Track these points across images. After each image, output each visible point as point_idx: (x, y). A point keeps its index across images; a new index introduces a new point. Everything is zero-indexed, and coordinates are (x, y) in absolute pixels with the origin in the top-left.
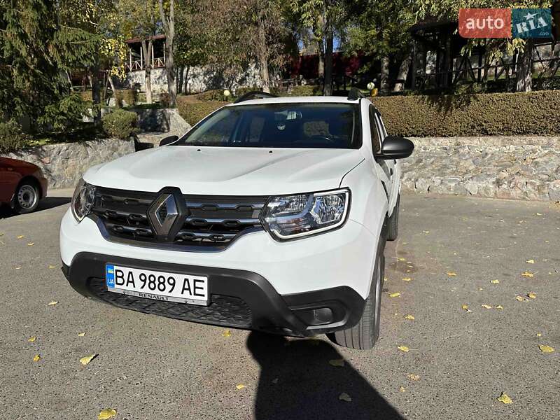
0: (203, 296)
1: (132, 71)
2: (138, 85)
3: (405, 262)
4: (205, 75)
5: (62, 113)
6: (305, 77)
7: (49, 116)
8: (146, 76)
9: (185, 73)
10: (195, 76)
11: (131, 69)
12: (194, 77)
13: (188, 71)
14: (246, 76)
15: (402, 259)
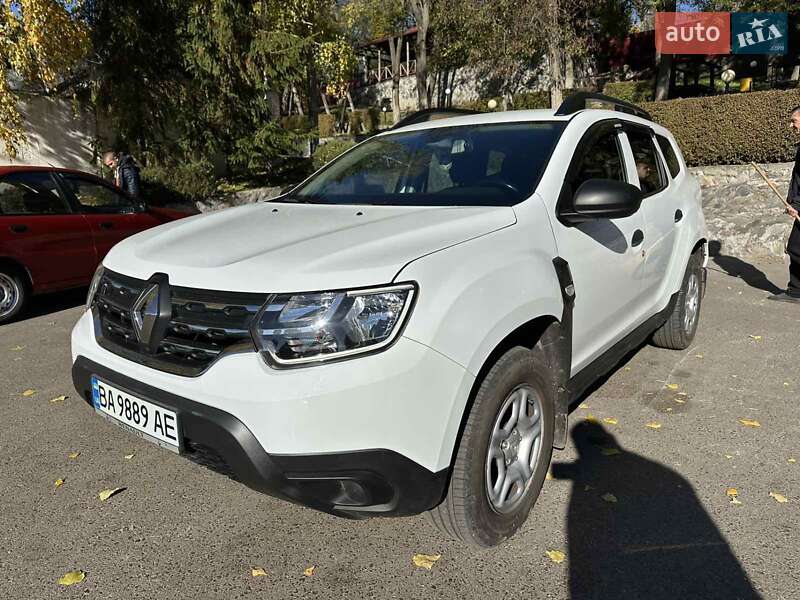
0: (175, 439)
1: (382, 81)
2: (386, 101)
3: (675, 394)
4: (477, 78)
5: (258, 149)
6: (633, 68)
7: (243, 153)
8: (394, 88)
9: (450, 77)
10: (463, 81)
11: (379, 80)
12: (462, 83)
13: (454, 75)
14: (538, 74)
15: (674, 387)
